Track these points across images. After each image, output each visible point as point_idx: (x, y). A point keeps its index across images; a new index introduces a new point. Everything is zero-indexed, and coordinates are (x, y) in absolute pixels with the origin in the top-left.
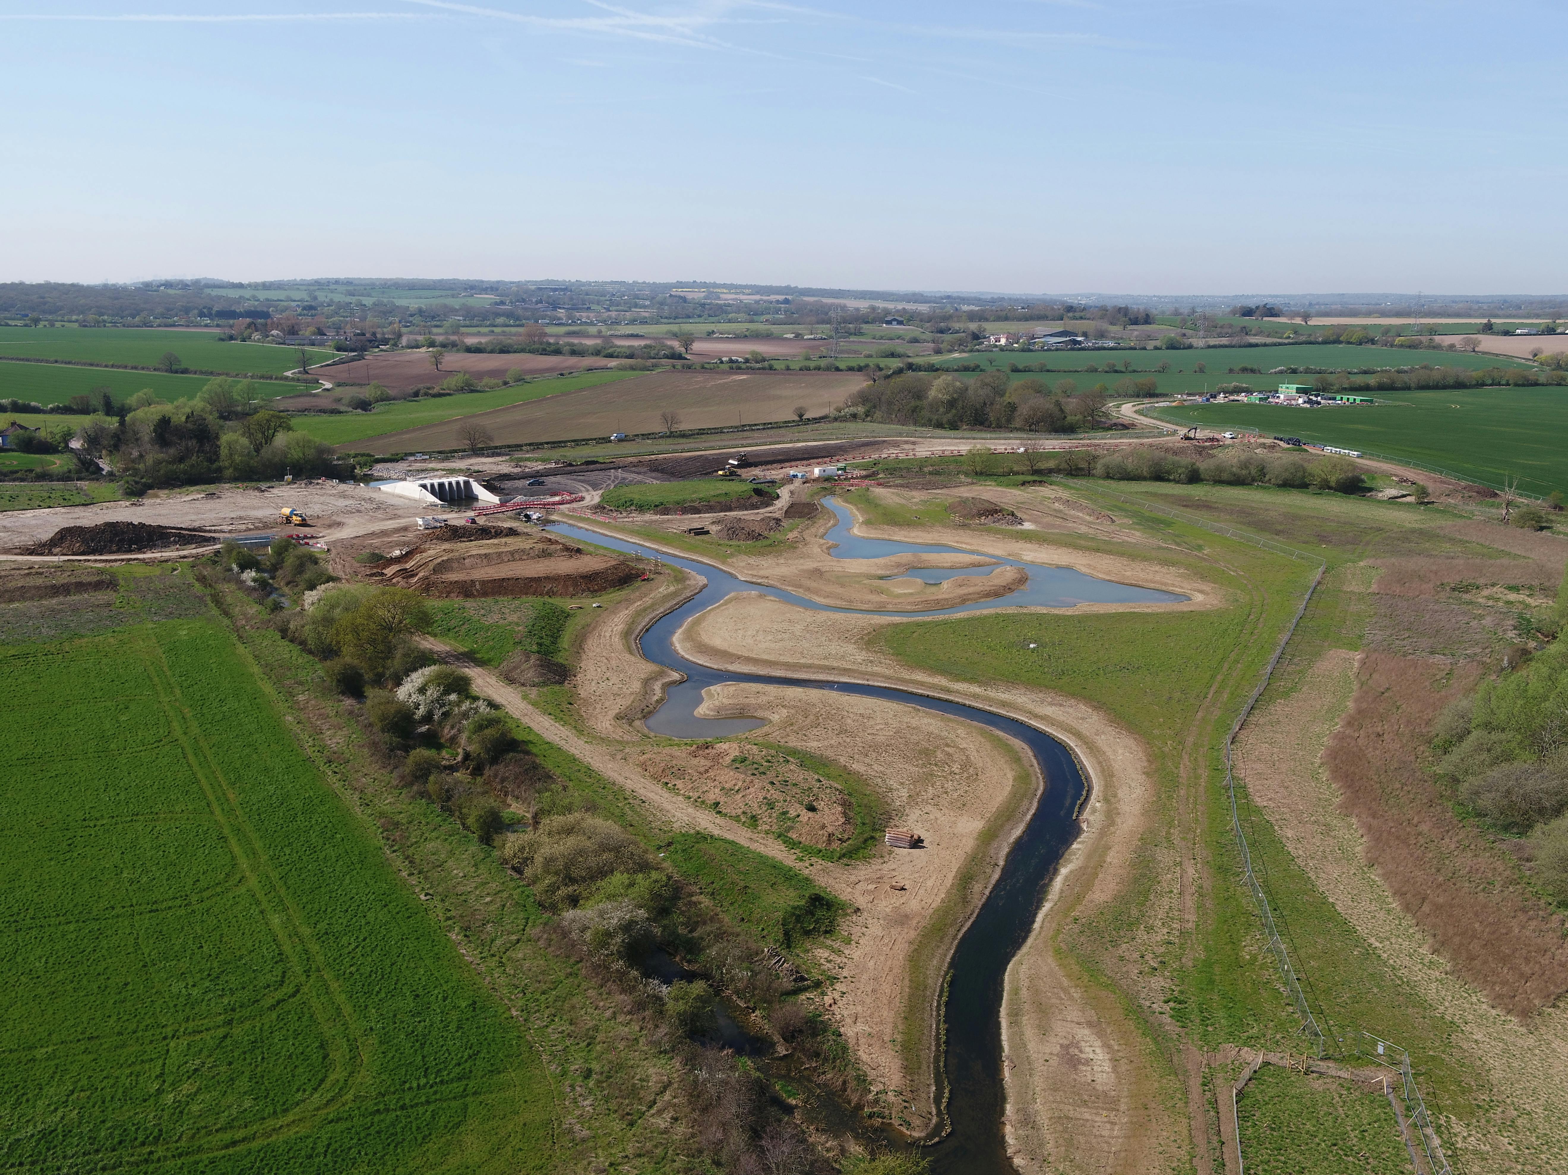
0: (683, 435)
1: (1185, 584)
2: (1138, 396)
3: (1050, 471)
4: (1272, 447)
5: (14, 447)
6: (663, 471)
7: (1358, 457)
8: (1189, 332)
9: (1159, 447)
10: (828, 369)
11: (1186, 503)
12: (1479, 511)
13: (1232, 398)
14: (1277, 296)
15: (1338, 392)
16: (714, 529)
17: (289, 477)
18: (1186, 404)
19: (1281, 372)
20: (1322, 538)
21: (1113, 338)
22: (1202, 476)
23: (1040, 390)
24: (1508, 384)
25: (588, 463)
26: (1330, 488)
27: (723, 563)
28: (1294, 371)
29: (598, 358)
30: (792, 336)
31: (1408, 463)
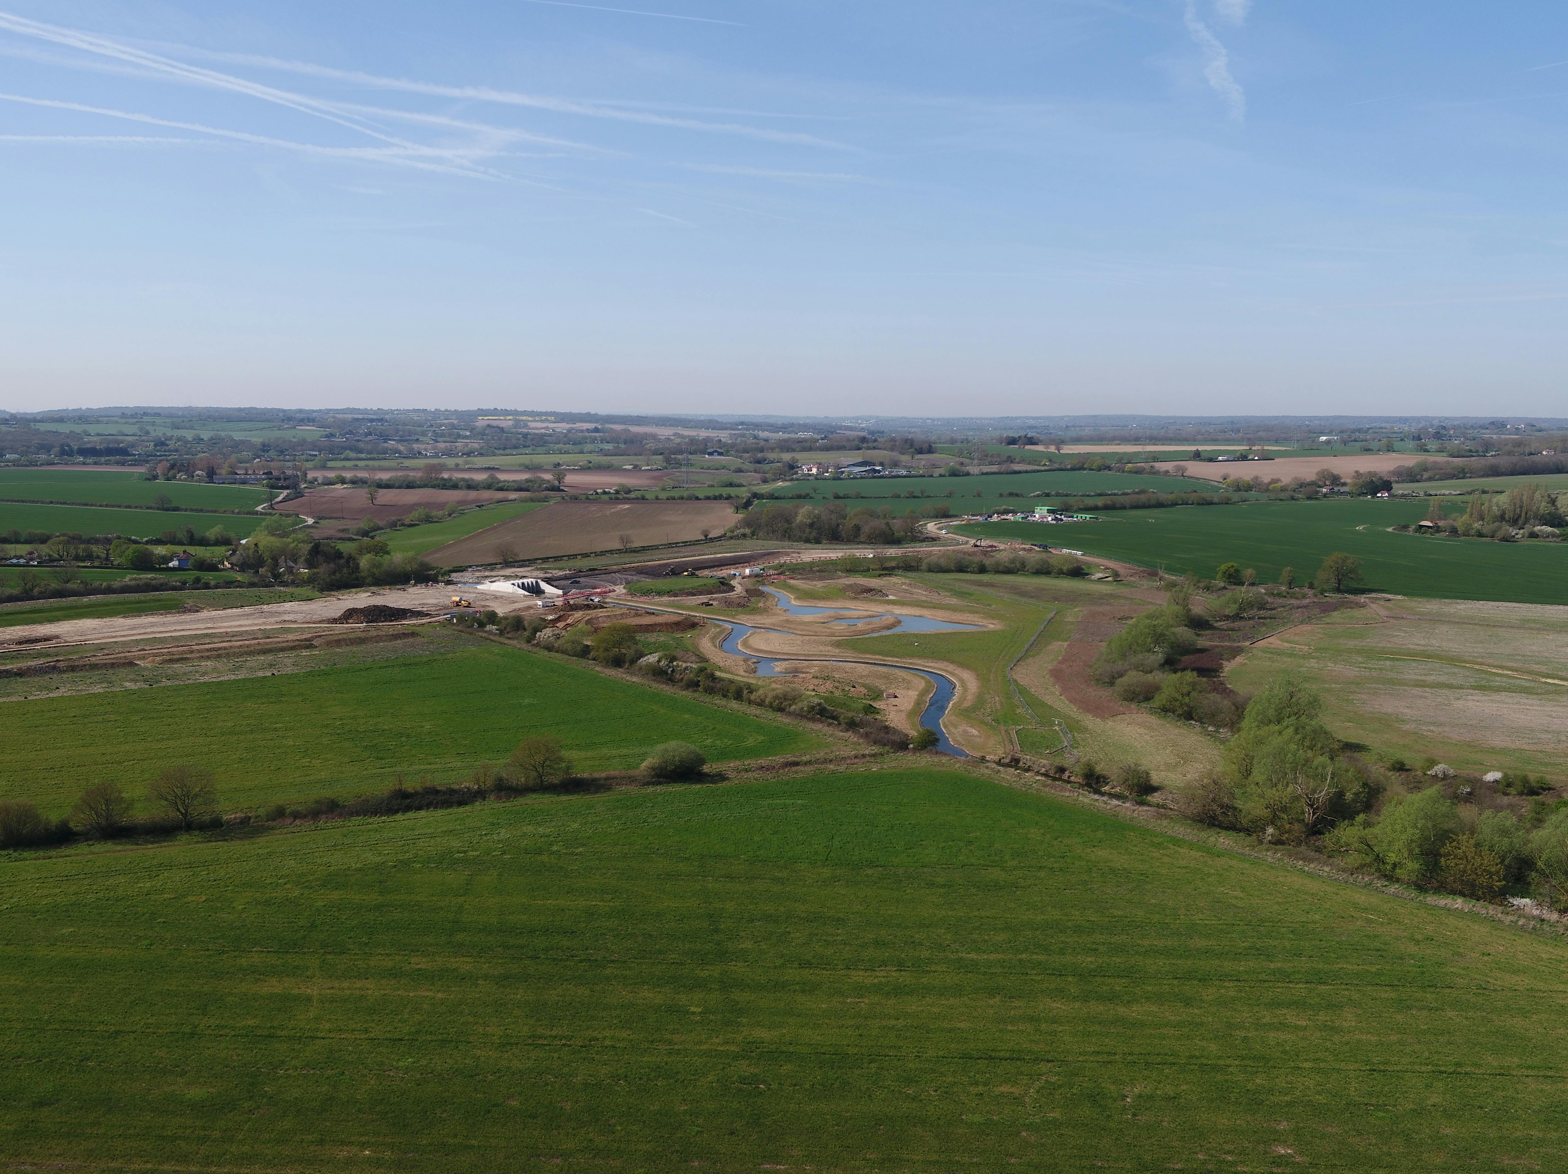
0: (635, 551)
1: (984, 621)
2: (937, 517)
3: (893, 568)
4: (1030, 550)
5: (191, 567)
6: (646, 573)
7: (1082, 555)
8: (966, 461)
9: (960, 552)
10: (690, 498)
11: (980, 584)
12: (1146, 583)
13: (1003, 517)
14: (1038, 418)
15: (1076, 512)
16: (715, 603)
17: (413, 582)
18: (972, 522)
19: (1038, 496)
20: (1056, 599)
21: (905, 467)
22: (987, 569)
23: (872, 514)
24: (1193, 504)
25: (591, 570)
26: (1064, 574)
27: (733, 619)
28: (1048, 495)
29: (490, 491)
30: (631, 467)
31: (1111, 558)
